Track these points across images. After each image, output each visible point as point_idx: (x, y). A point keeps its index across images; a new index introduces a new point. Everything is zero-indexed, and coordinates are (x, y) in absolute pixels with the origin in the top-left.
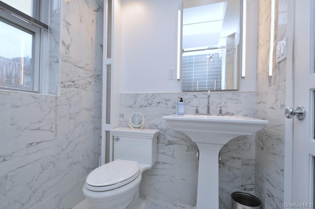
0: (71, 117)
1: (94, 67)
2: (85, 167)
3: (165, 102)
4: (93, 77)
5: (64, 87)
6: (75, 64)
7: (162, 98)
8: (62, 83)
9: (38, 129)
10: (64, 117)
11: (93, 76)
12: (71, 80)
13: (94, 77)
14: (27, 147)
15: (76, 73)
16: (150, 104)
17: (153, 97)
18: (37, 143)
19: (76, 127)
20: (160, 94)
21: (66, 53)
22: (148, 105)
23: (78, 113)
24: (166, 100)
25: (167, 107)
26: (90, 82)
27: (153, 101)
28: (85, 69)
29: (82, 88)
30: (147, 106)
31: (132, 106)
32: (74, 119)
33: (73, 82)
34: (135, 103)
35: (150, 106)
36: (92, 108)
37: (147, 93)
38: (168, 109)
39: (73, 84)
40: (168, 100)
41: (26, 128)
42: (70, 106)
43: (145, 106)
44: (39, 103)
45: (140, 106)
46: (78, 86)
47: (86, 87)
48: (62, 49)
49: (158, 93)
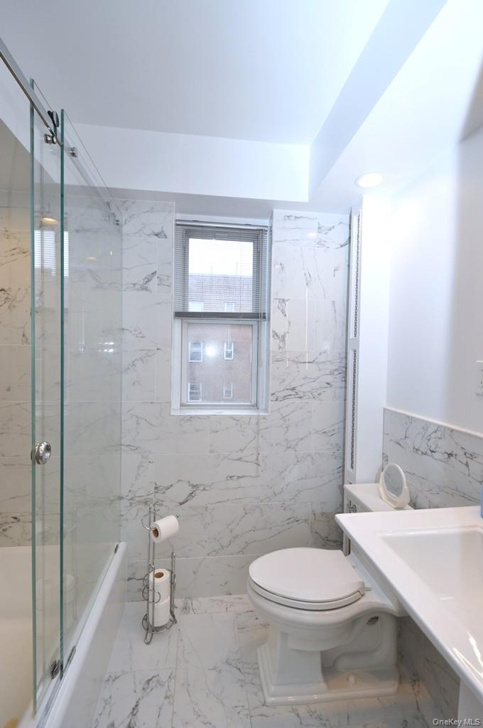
0: (289, 445)
1: (339, 354)
2: (317, 533)
3: (464, 460)
4: (336, 373)
5: (277, 400)
6: (296, 360)
7: (457, 444)
8: (273, 394)
9: (240, 459)
10: (277, 444)
11: (336, 370)
12: (288, 388)
13: (341, 371)
14: (227, 480)
15: (298, 374)
16: (433, 452)
17: (439, 434)
18: (238, 477)
19: (298, 462)
20: (452, 430)
21: (280, 347)
22: (429, 452)
23: (302, 439)
24: (465, 454)
25: (469, 475)
26: (328, 384)
27: (437, 446)
28: (317, 363)
29: (311, 396)
30: (426, 454)
31: (400, 442)
32: (294, 448)
33: (293, 389)
34: (405, 438)
35: (432, 456)
36: (333, 430)
37: (427, 422)
38: (470, 482)
39: (293, 393)
40: (472, 456)
41: (225, 457)
42: (287, 428)
43: (423, 453)
44: (241, 427)
45: (414, 448)
46: (301, 395)
47: (319, 394)
48: (274, 344)
49: (449, 429)
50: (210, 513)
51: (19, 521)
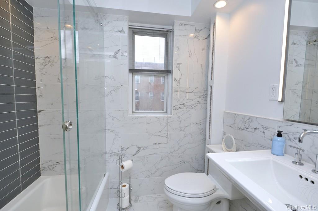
0: (181, 129)
1: (204, 89)
2: (193, 167)
3: (262, 130)
4: (202, 97)
5: (176, 109)
6: (185, 91)
7: (259, 123)
8: (174, 107)
9: (159, 136)
10: (176, 129)
11: (202, 96)
12: (181, 103)
13: (204, 96)
14: (154, 145)
15: (185, 98)
16: (247, 128)
17: (250, 120)
18: (159, 143)
19: (185, 136)
20: (257, 118)
21: (177, 85)
22: (245, 129)
23: (187, 127)
24: (263, 128)
25: (265, 137)
26: (199, 102)
27: (249, 126)
28: (194, 92)
29: (191, 107)
30: (244, 130)
31: (231, 126)
32: (183, 131)
33: (183, 104)
34: (234, 123)
35: (247, 130)
36: (201, 123)
37: (244, 115)
38: (265, 140)
39: (182, 106)
40: (266, 128)
41: (153, 135)
42: (180, 121)
43: (242, 129)
44: (160, 121)
45: (238, 128)
46: (187, 107)
47: (195, 107)
48: (175, 84)
49: (255, 117)
50: (146, 159)
51: (59, 164)
